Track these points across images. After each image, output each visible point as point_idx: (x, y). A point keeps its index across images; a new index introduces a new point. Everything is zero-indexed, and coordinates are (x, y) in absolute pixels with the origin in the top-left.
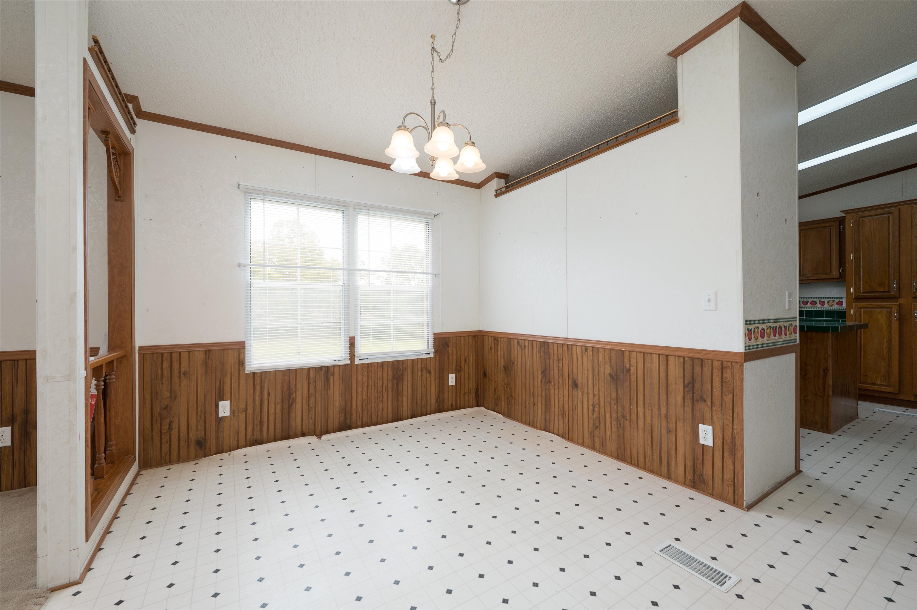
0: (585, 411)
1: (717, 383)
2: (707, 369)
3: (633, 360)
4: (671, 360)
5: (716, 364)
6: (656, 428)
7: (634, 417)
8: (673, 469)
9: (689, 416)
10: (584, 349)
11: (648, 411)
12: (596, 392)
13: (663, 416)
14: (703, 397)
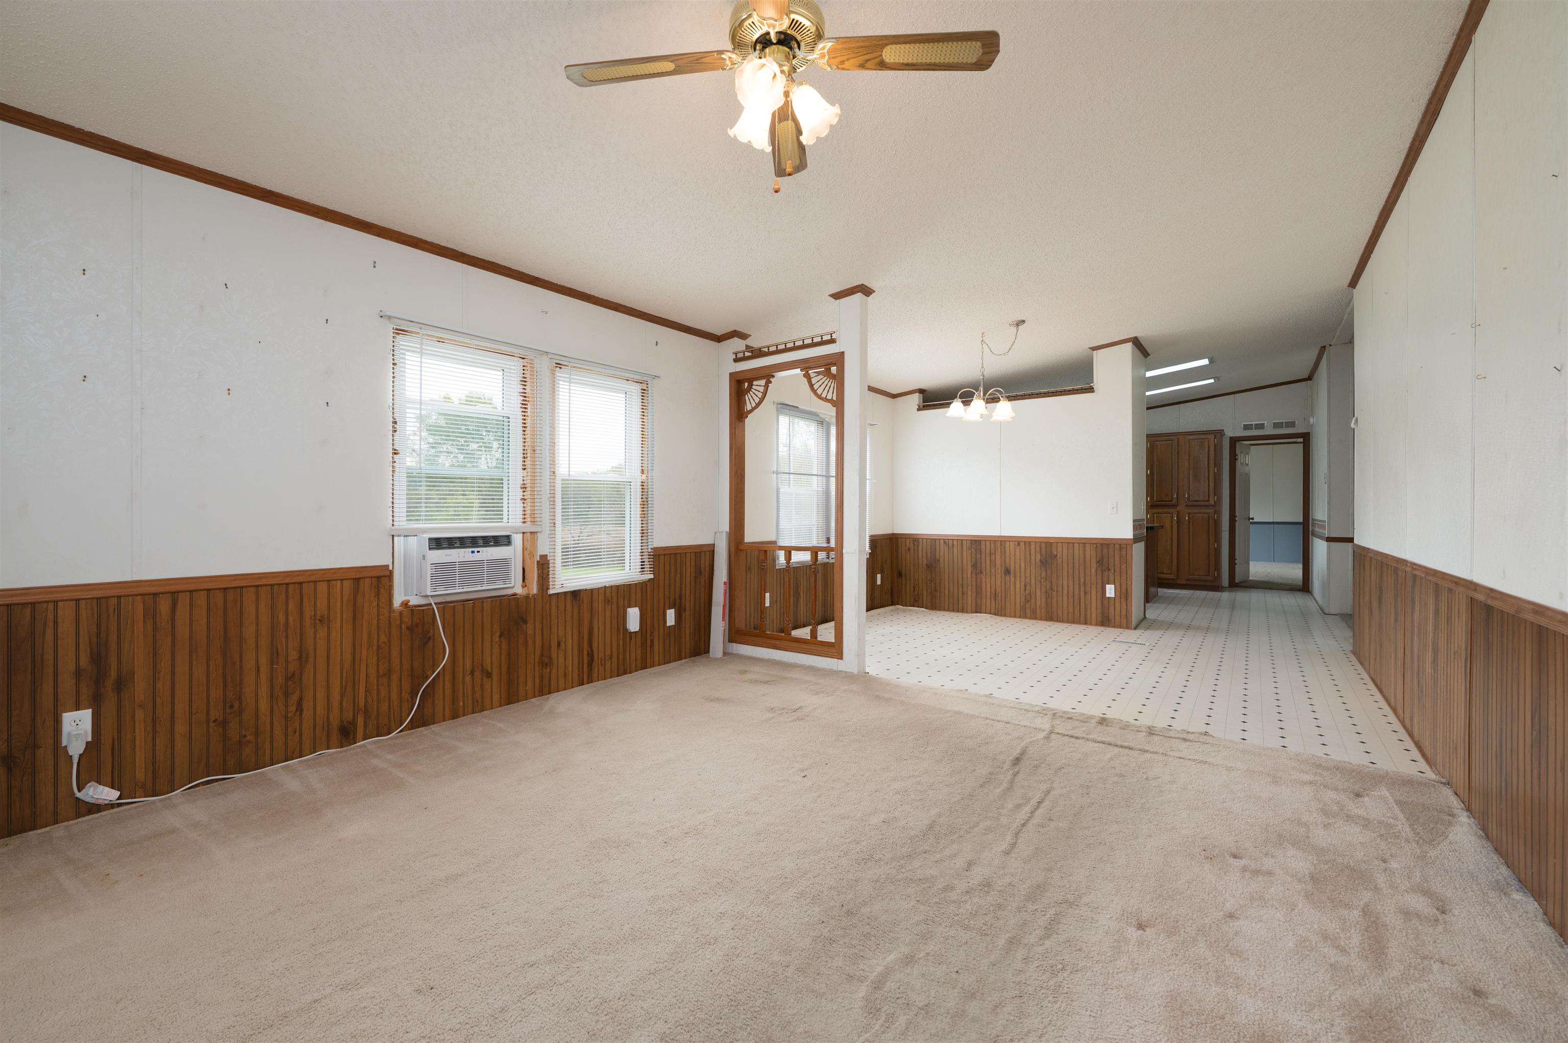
0: (1018, 590)
1: (1117, 558)
2: (1111, 550)
3: (1060, 549)
4: (1088, 547)
5: (1117, 546)
6: (1077, 592)
7: (1060, 589)
8: (1089, 617)
9: (1100, 581)
10: (1016, 544)
11: (1071, 582)
12: (1028, 574)
13: (1082, 584)
14: (1108, 568)
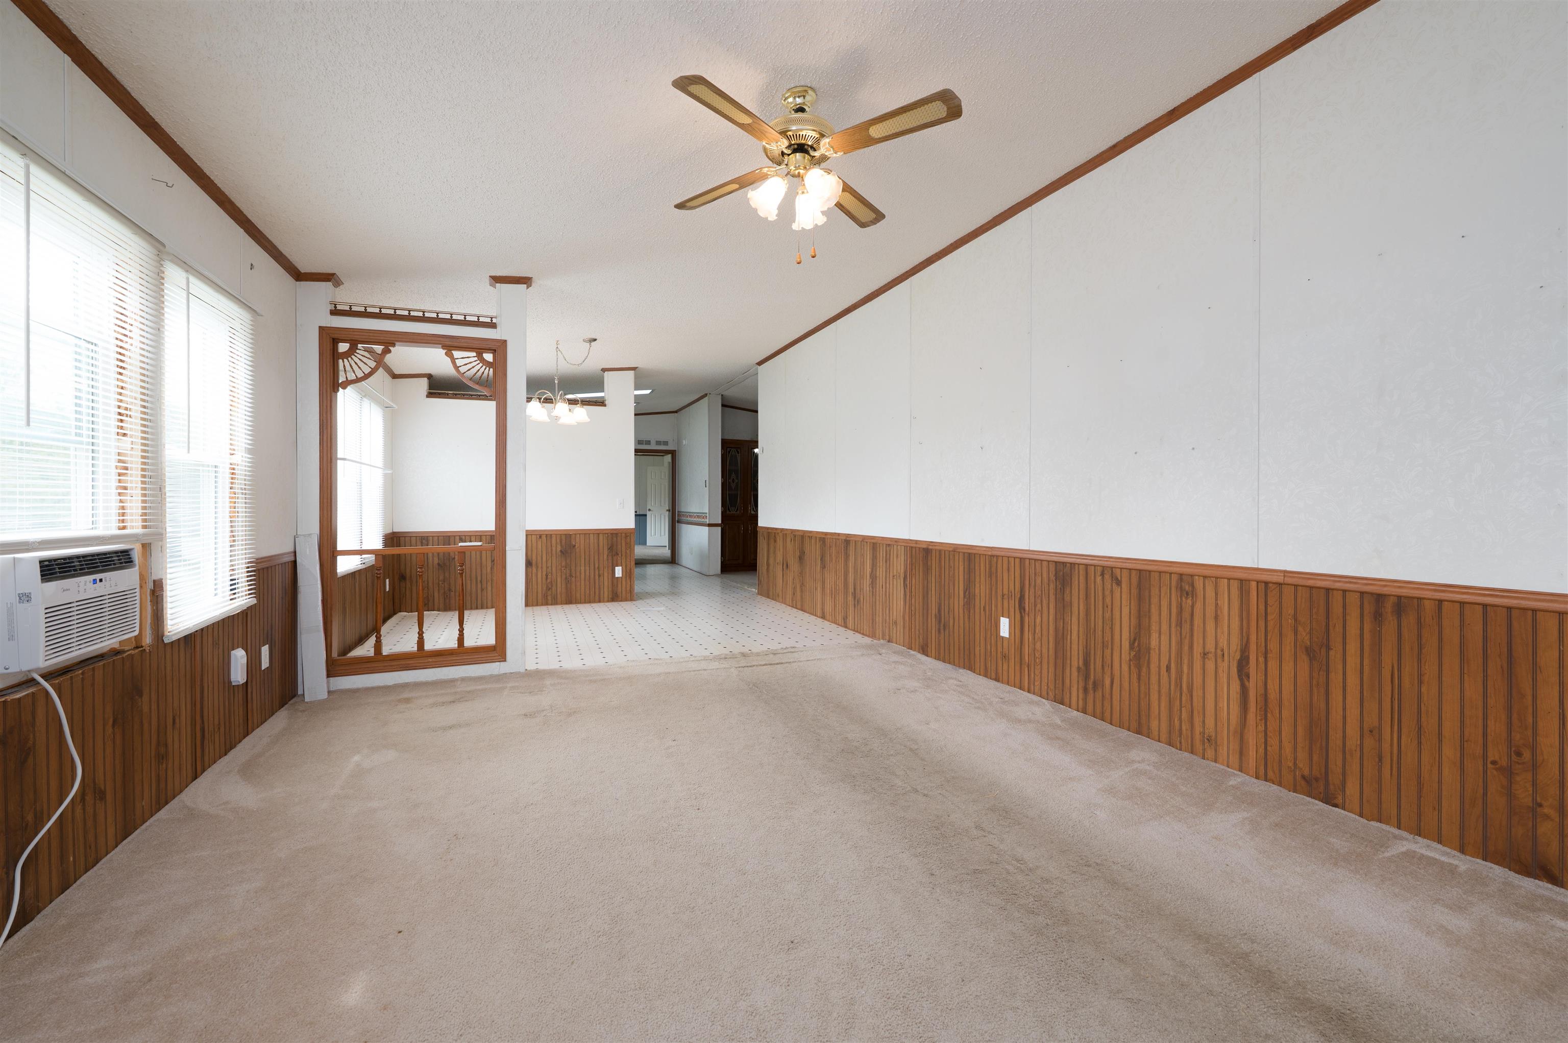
0: (540, 580)
1: (623, 544)
2: (619, 539)
3: (578, 540)
4: (601, 536)
5: (623, 535)
6: (592, 576)
7: (578, 574)
8: (602, 596)
9: (611, 564)
10: (538, 537)
11: (587, 568)
12: (549, 565)
13: (596, 568)
14: (617, 553)
